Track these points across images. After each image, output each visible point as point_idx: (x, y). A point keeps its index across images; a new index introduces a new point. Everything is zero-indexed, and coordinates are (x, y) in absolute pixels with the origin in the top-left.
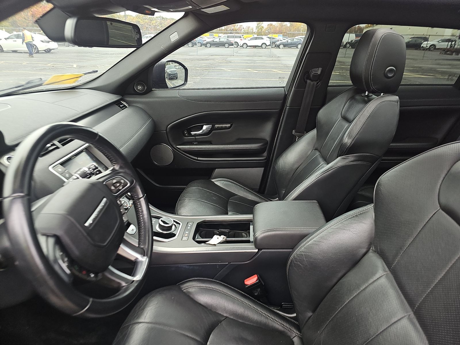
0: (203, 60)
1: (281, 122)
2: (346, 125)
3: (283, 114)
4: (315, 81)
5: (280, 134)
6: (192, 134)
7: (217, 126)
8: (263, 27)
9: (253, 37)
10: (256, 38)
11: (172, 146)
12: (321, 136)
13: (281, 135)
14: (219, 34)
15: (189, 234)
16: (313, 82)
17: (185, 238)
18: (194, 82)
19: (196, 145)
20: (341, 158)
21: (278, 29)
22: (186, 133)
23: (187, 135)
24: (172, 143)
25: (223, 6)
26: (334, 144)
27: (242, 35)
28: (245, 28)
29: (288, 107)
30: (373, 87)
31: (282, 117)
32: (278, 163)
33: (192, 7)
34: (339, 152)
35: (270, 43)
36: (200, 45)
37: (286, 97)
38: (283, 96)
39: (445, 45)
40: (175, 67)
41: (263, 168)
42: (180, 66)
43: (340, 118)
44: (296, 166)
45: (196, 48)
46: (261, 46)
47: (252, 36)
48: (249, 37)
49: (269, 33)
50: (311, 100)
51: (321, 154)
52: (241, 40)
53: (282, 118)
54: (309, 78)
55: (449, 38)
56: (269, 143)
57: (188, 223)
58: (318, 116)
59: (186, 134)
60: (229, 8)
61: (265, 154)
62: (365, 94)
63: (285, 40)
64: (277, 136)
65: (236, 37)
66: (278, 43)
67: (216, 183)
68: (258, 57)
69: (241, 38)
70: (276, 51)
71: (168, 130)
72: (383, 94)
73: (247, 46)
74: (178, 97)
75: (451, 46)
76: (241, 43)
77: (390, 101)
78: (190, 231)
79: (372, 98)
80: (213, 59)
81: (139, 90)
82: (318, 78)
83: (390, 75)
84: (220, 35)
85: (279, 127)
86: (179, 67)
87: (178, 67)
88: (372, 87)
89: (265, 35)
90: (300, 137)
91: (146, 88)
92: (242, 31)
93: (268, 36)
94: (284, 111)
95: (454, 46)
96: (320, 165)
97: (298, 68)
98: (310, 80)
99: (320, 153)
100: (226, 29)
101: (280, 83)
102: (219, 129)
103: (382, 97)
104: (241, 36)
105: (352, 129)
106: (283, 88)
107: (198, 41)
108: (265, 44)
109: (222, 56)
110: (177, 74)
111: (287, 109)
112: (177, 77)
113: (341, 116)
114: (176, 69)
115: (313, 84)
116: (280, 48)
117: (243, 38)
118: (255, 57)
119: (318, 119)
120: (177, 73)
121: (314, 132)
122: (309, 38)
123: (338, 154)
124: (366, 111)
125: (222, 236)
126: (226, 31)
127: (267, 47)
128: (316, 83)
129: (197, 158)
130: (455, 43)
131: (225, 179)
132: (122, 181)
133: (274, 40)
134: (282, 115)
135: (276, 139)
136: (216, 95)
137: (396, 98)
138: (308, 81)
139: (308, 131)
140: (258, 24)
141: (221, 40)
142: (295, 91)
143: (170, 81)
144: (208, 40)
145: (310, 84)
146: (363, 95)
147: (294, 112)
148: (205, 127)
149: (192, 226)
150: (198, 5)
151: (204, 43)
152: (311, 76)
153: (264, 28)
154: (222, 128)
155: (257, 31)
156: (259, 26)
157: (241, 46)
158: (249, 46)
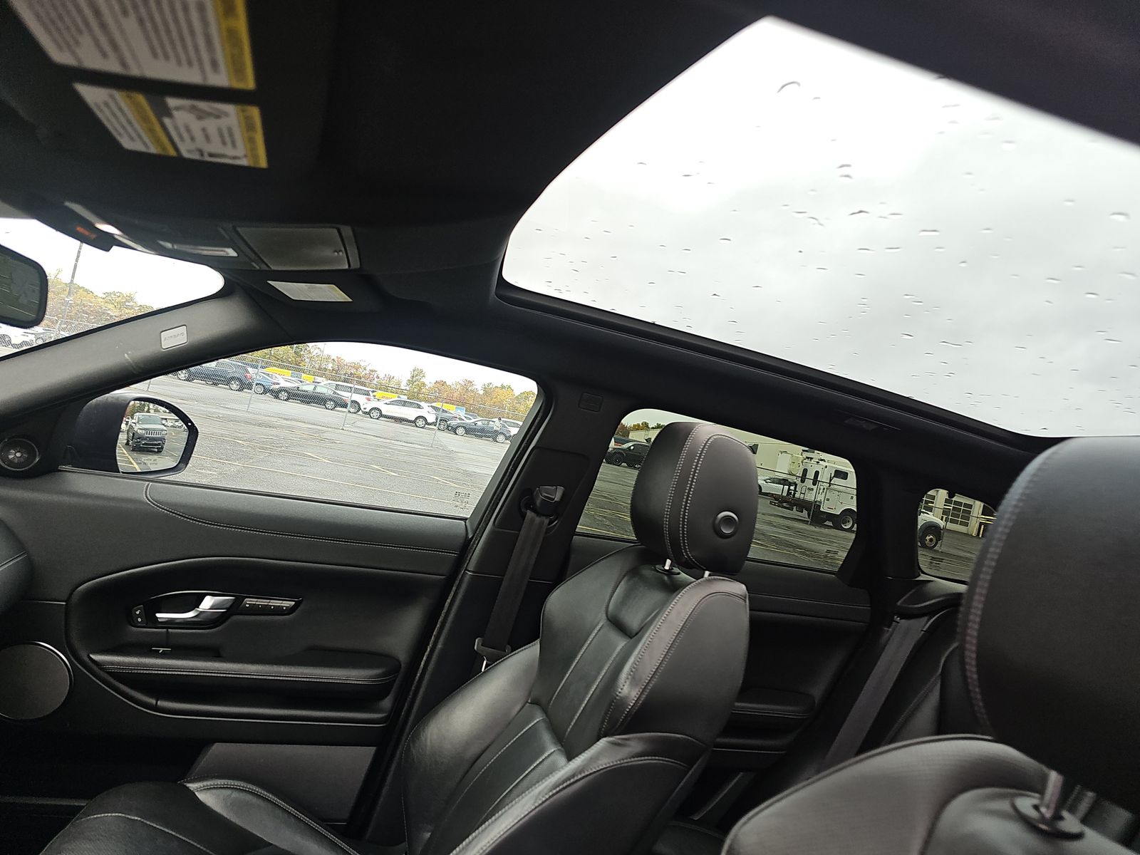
0: (260, 425)
1: (445, 611)
2: (621, 643)
3: (454, 588)
4: (547, 516)
5: (439, 646)
6: (160, 620)
7: (249, 601)
8: (424, 384)
9: (399, 399)
10: (404, 404)
11: (71, 652)
12: (552, 666)
13: (442, 650)
14: (316, 377)
16: (540, 517)
18: (220, 474)
19: (164, 655)
20: (610, 742)
21: (455, 395)
22: (138, 613)
23: (139, 620)
24: (77, 644)
25: (333, 288)
26: (587, 693)
27: (372, 390)
28: (381, 376)
29: (469, 571)
30: (688, 554)
31: (450, 598)
32: (423, 738)
33: (235, 255)
34: (603, 722)
35: (437, 419)
36: (260, 390)
37: (466, 546)
38: (462, 541)
39: (778, 489)
40: (164, 422)
41: (373, 749)
42: (180, 421)
43: (603, 621)
44: (474, 750)
45: (250, 395)
46: (414, 422)
47: (395, 397)
48: (387, 398)
49: (437, 399)
50: (532, 562)
51: (550, 721)
52: (369, 400)
53: (449, 601)
54: (531, 505)
55: (784, 476)
56: (402, 670)
58: (547, 609)
59: (139, 616)
60: (351, 300)
61: (387, 703)
62: (664, 567)
63: (470, 419)
64: (429, 649)
65: (357, 391)
66: (453, 423)
67: (201, 796)
68: (404, 444)
69: (368, 395)
70: (446, 438)
71: (75, 598)
72: (710, 575)
73: (382, 415)
74: (142, 502)
75: (789, 493)
76: (366, 405)
77: (729, 594)
79: (680, 578)
80: (290, 428)
81: (11, 463)
82: (551, 510)
83: (726, 531)
84: (319, 379)
85: (438, 626)
86: (177, 424)
87: (172, 424)
88: (686, 552)
89: (426, 401)
90: (494, 660)
91: (37, 460)
92: (375, 382)
93: (434, 404)
94: (457, 582)
95: (794, 494)
96: (546, 754)
97: (506, 477)
98: (534, 510)
99: (547, 716)
100: (336, 371)
101: (457, 506)
102: (255, 610)
103: (708, 581)
104: (370, 392)
105: (640, 659)
106: (463, 522)
107: (258, 382)
108: (425, 419)
109: (314, 424)
110: (163, 439)
111: (467, 579)
112: (162, 448)
113: (607, 616)
114: (165, 428)
115: (542, 523)
116: (456, 434)
117: (375, 396)
118: (396, 442)
119: (545, 617)
120: (166, 437)
121: (532, 651)
122: (540, 414)
123: (600, 730)
124: (674, 612)
126: (336, 374)
127: (426, 426)
128: (547, 521)
129: (154, 702)
130: (795, 488)
131: (236, 783)
133: (445, 415)
134: (452, 593)
135: (425, 658)
136: (267, 511)
137: (740, 588)
138: (530, 514)
139: (517, 644)
140: (413, 377)
141: (319, 390)
142: (492, 532)
143: (135, 454)
144: (284, 384)
145: (532, 521)
146: (658, 567)
147: (485, 590)
148: (207, 603)
150: (258, 256)
151: (272, 387)
152: (538, 502)
153: (427, 387)
154: (266, 611)
155: (408, 389)
156: (415, 381)
157: (365, 413)
158: (386, 417)
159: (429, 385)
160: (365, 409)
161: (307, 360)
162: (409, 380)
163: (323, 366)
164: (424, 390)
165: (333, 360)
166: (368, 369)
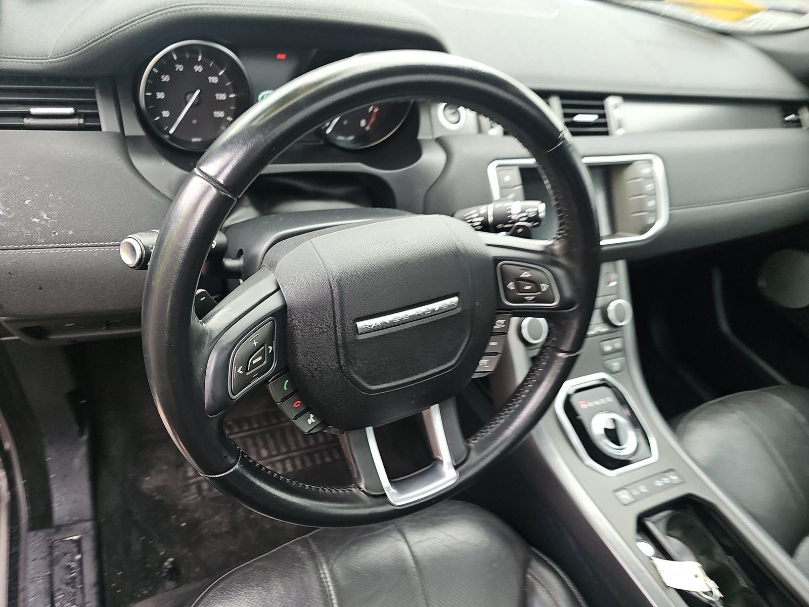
15: (644, 496)
17: (624, 496)
57: (671, 470)
78: (655, 490)
125: (712, 585)
132: (544, 287)
149: (672, 485)
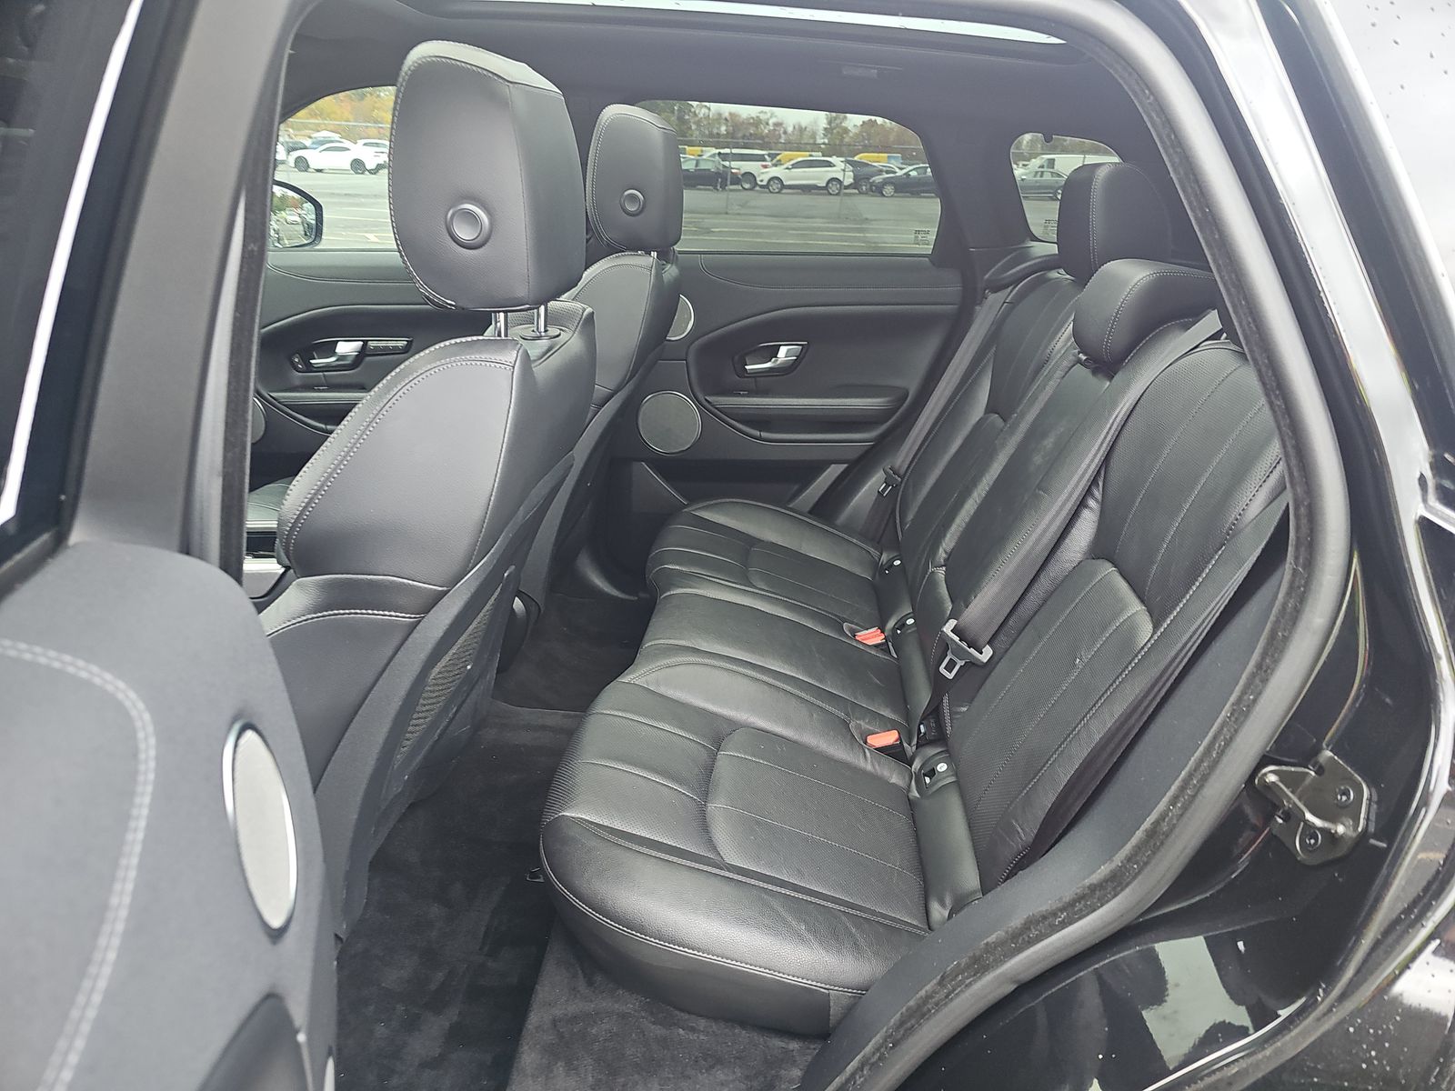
6: (315, 365)
8: (846, 131)
9: (808, 158)
10: (813, 164)
21: (891, 137)
22: (297, 361)
23: (300, 366)
28: (790, 129)
35: (855, 178)
46: (826, 188)
47: (802, 156)
48: (792, 160)
49: (859, 150)
52: (765, 167)
59: (299, 363)
63: (904, 169)
65: (752, 158)
66: (878, 179)
70: (870, 204)
73: (784, 186)
76: (763, 176)
84: (703, 150)
89: (843, 155)
93: (853, 158)
100: (732, 134)
102: (380, 351)
116: (882, 196)
118: (793, 220)
126: (732, 138)
127: (841, 191)
129: (324, 426)
133: (866, 171)
140: (831, 122)
141: (703, 166)
153: (851, 135)
155: (826, 141)
156: (835, 128)
157: (762, 186)
158: (790, 187)
159: (854, 131)
160: (762, 181)
161: (694, 127)
162: (825, 129)
163: (715, 131)
164: (847, 140)
165: (726, 119)
166: (771, 122)
